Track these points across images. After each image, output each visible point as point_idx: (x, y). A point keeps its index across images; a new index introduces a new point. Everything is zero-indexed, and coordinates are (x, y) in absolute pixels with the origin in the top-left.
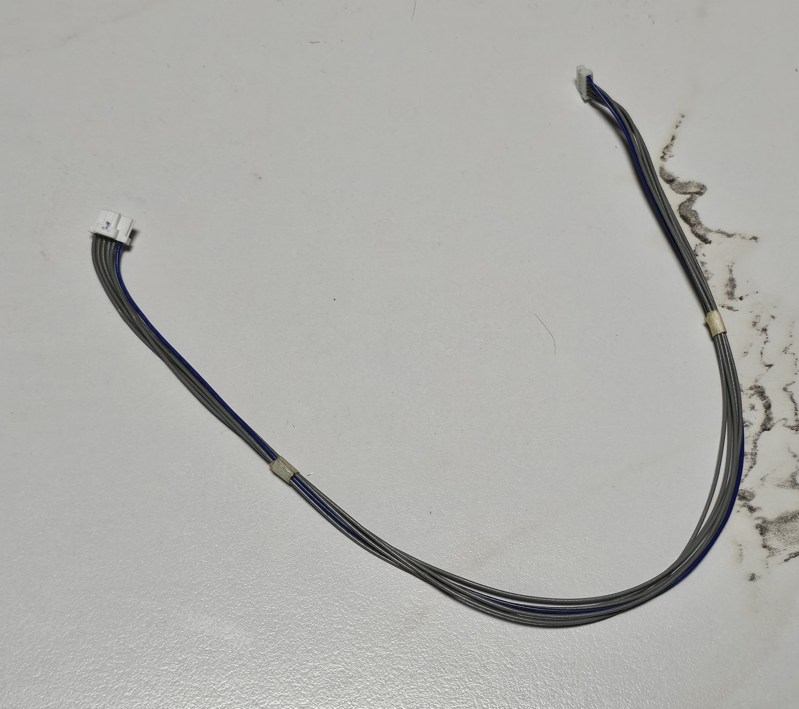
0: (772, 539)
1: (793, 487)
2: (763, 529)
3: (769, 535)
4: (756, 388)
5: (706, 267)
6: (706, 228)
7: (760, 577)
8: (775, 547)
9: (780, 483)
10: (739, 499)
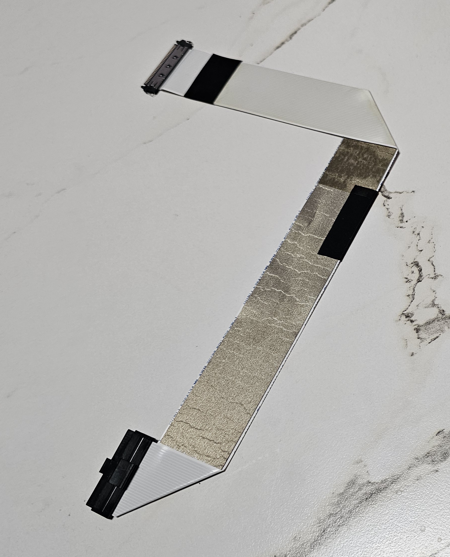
0: (422, 334)
1: (433, 307)
2: (417, 330)
3: (420, 332)
4: (414, 263)
5: (390, 210)
6: (389, 192)
7: (416, 354)
8: (424, 337)
9: (426, 306)
10: (406, 318)
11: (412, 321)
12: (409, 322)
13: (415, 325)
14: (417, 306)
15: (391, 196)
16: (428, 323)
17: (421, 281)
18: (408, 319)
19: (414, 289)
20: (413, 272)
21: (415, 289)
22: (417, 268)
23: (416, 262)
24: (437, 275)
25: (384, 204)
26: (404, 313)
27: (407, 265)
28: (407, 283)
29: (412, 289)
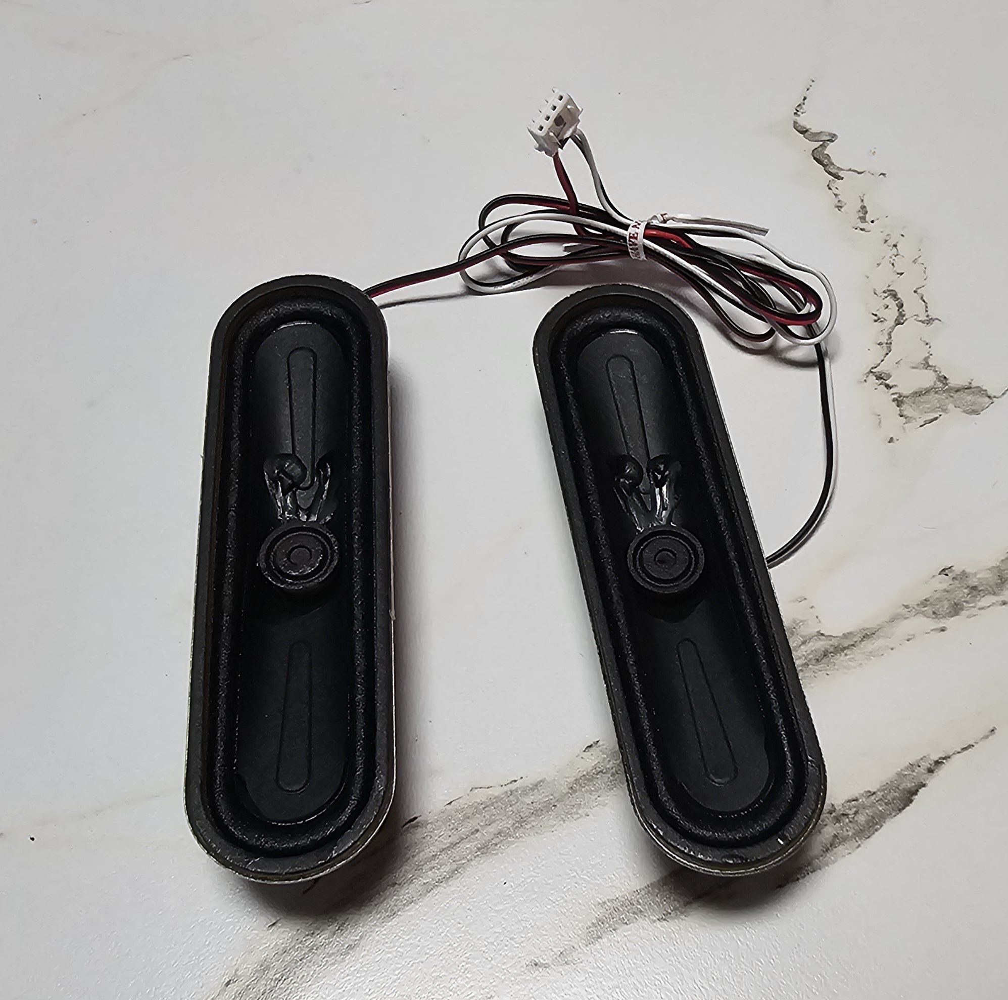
0: (908, 409)
1: (926, 368)
2: (899, 402)
3: (904, 407)
4: (889, 292)
5: (840, 198)
6: (838, 167)
7: (898, 440)
8: (911, 416)
9: (914, 365)
10: (877, 379)
11: (888, 387)
12: (883, 386)
13: (893, 394)
14: (896, 363)
15: (841, 174)
16: (919, 394)
17: (902, 324)
18: (881, 381)
19: (890, 334)
20: (888, 307)
21: (892, 334)
22: (895, 301)
23: (892, 290)
24: (930, 317)
25: (828, 186)
26: (872, 370)
27: (875, 294)
28: (876, 323)
29: (886, 334)
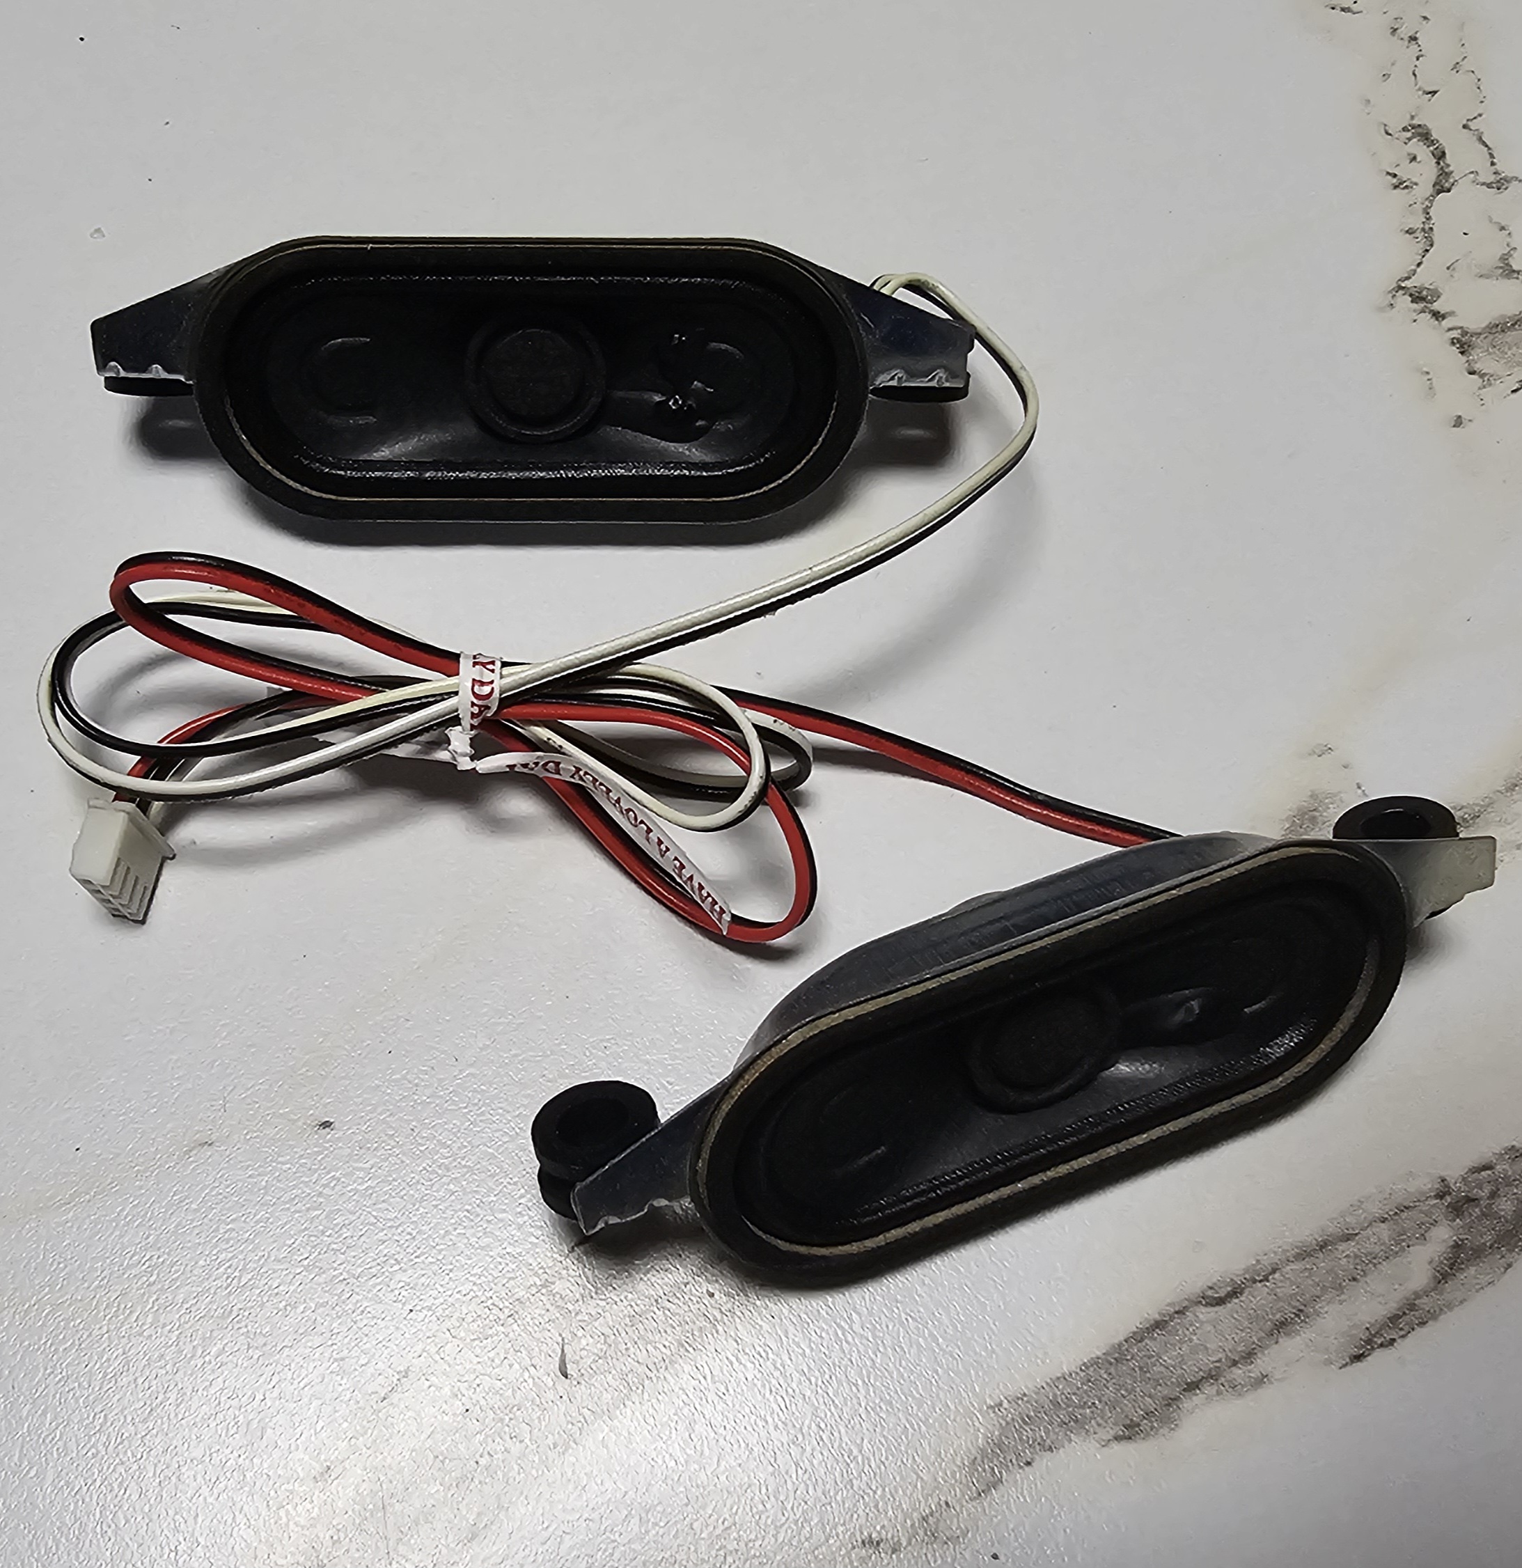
0: (1483, 359)
1: (1508, 277)
2: (1463, 345)
3: (1475, 354)
4: (1413, 128)
7: (1471, 421)
8: (1491, 371)
9: (1483, 271)
10: (1412, 302)
11: (1437, 316)
12: (1427, 316)
13: (1450, 329)
14: (1448, 268)
16: (1498, 328)
17: (1449, 191)
18: (1422, 305)
19: (1428, 213)
20: (1414, 158)
21: (1432, 212)
22: (1428, 147)
23: (1419, 126)
24: (1502, 176)
26: (1403, 284)
27: (1390, 135)
28: (1398, 191)
29: (1421, 211)
